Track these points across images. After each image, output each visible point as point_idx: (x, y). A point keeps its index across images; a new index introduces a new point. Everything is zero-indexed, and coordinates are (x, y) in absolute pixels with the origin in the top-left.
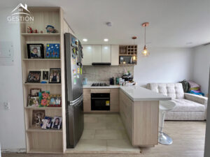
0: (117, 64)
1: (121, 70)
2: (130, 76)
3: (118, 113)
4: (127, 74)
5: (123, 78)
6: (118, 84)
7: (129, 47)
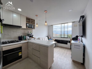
0: (25, 28)
1: (26, 32)
2: (32, 35)
3: (28, 57)
4: (30, 33)
5: (28, 36)
6: (25, 40)
7: (31, 19)
